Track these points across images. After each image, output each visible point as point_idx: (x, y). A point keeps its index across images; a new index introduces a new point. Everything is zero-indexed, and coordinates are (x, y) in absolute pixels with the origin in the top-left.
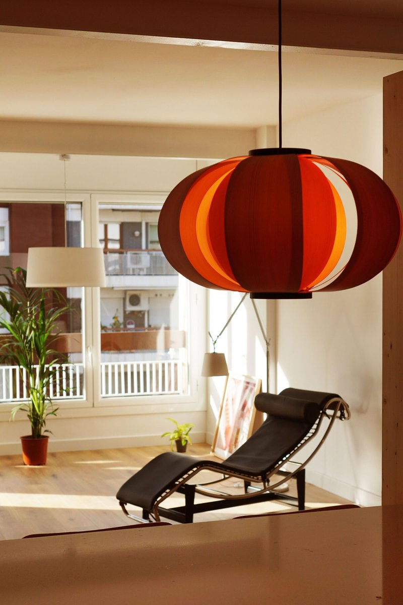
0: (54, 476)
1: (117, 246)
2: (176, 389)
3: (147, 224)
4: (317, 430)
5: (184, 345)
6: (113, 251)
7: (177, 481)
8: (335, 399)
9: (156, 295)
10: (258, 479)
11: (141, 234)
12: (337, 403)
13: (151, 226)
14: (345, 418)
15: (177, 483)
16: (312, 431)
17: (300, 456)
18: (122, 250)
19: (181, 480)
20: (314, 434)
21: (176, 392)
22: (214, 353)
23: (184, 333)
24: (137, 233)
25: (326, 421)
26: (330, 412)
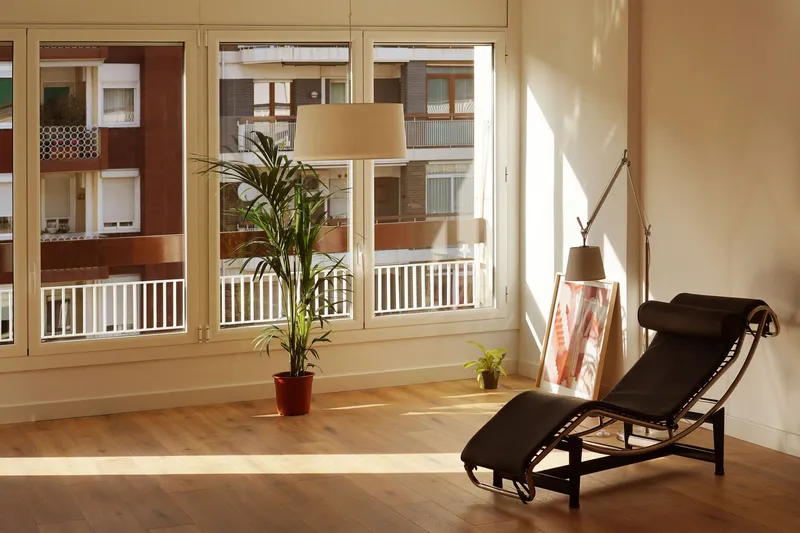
0: (328, 429)
1: (286, 113)
2: (470, 300)
3: (327, 81)
4: (737, 352)
5: (482, 239)
6: (281, 119)
7: (557, 432)
8: (760, 308)
9: (340, 176)
10: (661, 424)
11: (320, 96)
12: (762, 312)
13: (333, 84)
14: (770, 334)
15: (557, 435)
16: (731, 353)
17: (716, 390)
18: (293, 117)
19: (562, 430)
20: (734, 358)
21: (470, 304)
22: (584, 246)
23: (482, 222)
24: (314, 94)
25: (748, 339)
26: (754, 327)
